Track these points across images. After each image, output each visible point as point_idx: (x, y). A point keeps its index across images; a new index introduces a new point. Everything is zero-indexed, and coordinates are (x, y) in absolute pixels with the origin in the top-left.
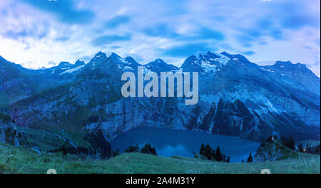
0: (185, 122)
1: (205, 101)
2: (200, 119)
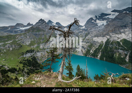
0: (84, 52)
1: (96, 41)
2: (92, 51)
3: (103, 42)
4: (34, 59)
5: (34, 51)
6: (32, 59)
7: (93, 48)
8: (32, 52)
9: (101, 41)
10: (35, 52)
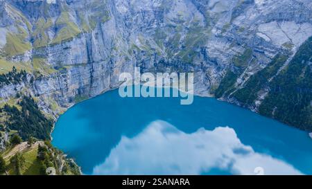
1: (267, 39)
2: (243, 79)
3: (290, 45)
4: (28, 103)
5: (25, 79)
6: (22, 104)
7: (250, 68)
8: (17, 81)
9: (286, 40)
10: (29, 79)
